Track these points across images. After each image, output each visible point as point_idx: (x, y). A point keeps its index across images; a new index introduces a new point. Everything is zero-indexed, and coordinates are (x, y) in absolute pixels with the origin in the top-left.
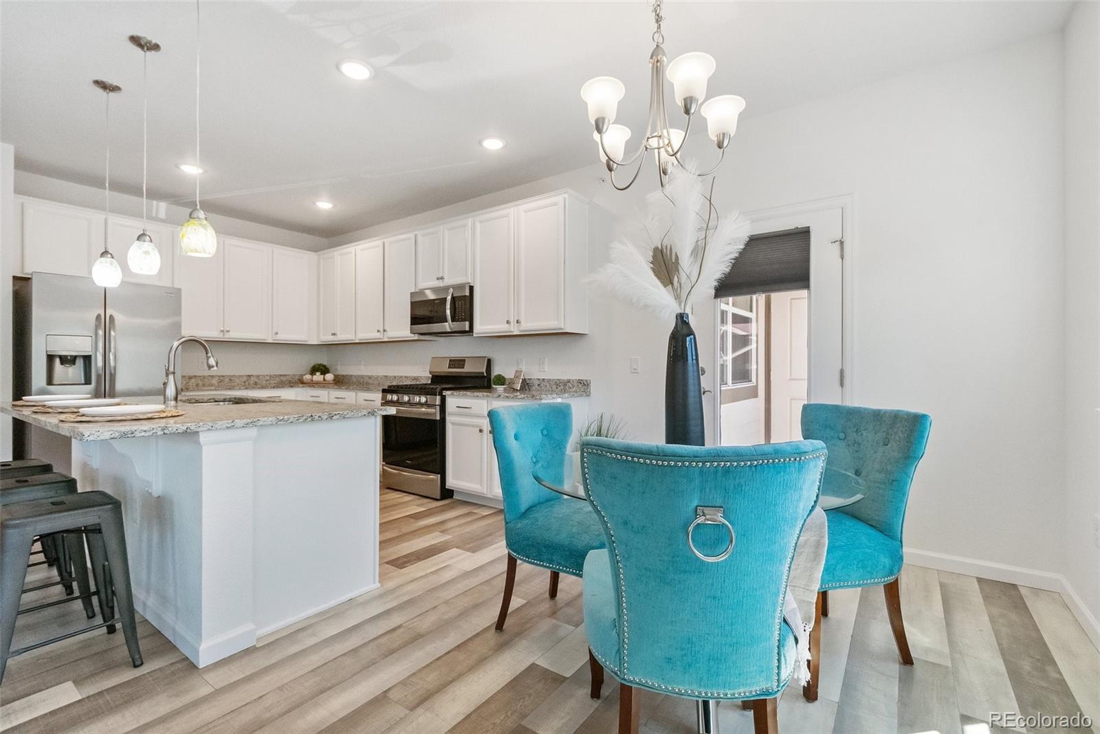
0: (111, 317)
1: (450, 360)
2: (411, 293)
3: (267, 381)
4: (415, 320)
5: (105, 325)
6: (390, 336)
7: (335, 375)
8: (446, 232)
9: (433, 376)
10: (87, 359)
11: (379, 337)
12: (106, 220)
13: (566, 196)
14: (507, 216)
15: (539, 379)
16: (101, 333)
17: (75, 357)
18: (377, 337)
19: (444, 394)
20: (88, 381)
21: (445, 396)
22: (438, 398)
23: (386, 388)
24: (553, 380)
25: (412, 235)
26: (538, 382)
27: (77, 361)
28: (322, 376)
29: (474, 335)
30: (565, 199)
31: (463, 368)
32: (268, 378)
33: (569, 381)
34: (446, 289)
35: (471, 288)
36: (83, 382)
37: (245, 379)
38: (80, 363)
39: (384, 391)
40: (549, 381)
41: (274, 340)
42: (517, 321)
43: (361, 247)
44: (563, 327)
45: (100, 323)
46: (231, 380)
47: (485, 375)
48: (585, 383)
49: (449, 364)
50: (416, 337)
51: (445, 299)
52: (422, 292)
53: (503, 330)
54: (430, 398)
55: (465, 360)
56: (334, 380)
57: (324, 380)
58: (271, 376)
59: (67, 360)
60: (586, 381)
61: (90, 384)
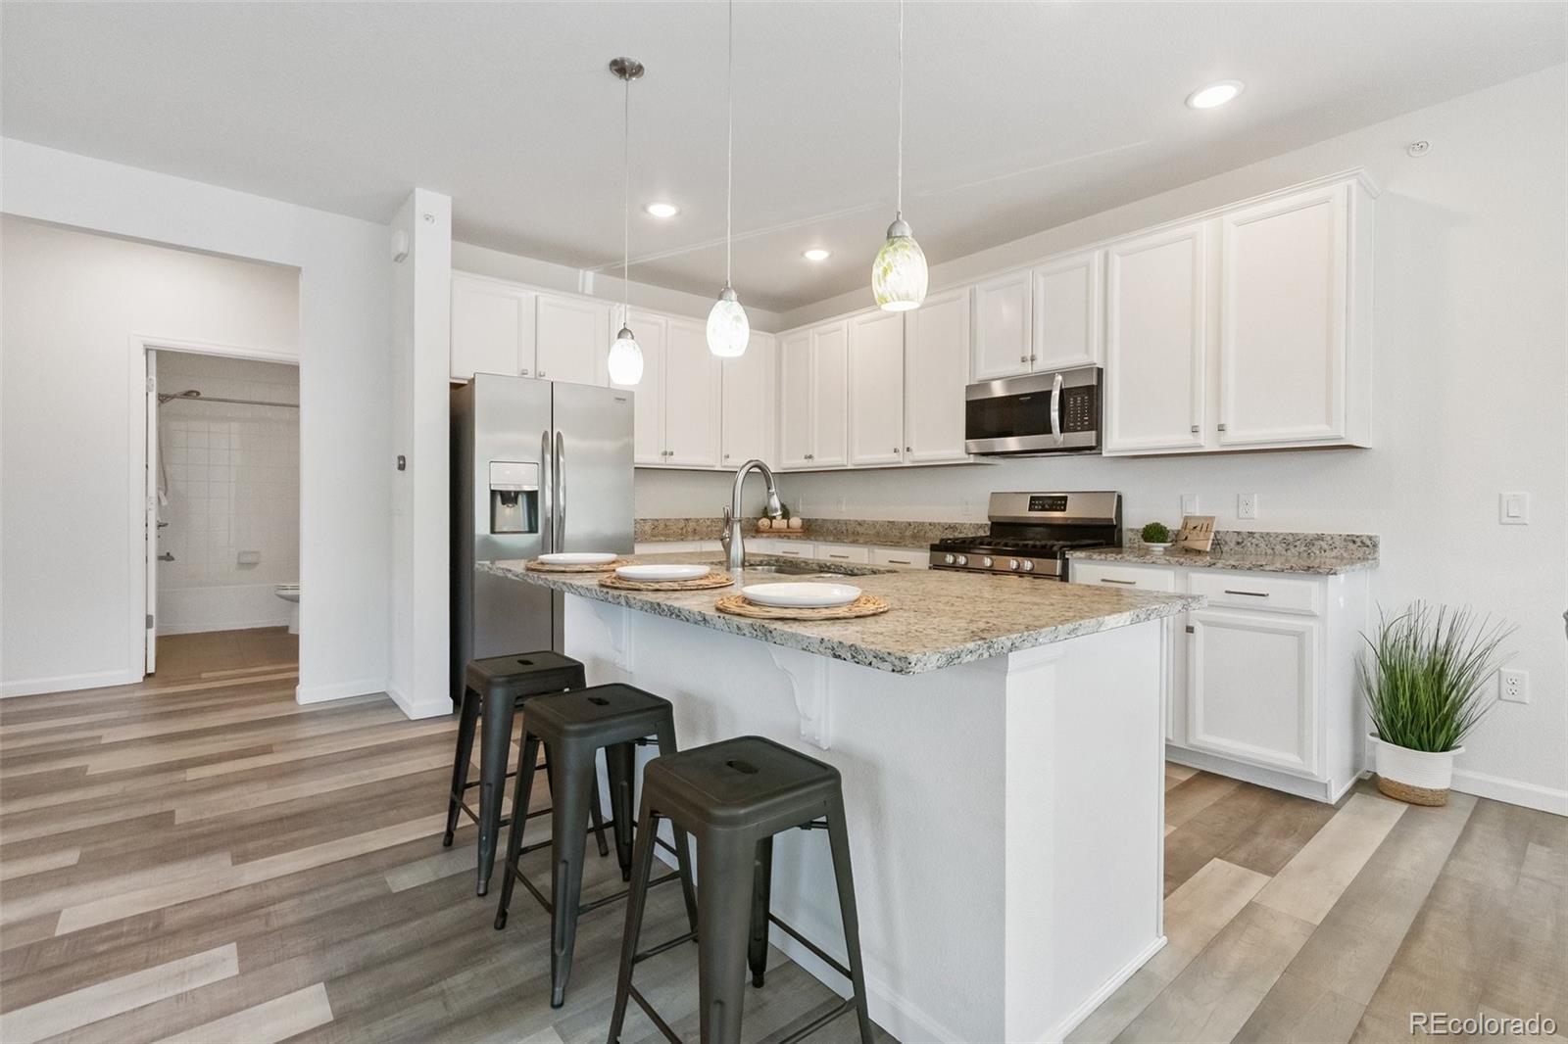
0: (559, 434)
1: (1032, 498)
2: (967, 387)
3: (709, 526)
4: (974, 431)
5: (552, 447)
6: (917, 458)
7: (802, 519)
8: (1041, 279)
9: (992, 523)
10: (532, 497)
11: (897, 460)
12: (536, 297)
13: (1353, 182)
14: (1192, 237)
15: (1238, 533)
16: (548, 457)
17: (517, 493)
18: (894, 460)
19: (1067, 556)
20: (533, 529)
21: (1068, 559)
22: (1059, 563)
23: (937, 542)
24: (1277, 535)
25: (966, 291)
26: (1235, 538)
27: (520, 498)
28: (786, 521)
29: (1104, 454)
30: (1349, 188)
31: (1064, 510)
32: (708, 523)
33: (1320, 538)
34: (1049, 376)
35: (1100, 371)
36: (527, 530)
37: (682, 524)
38: (522, 500)
39: (934, 548)
40: (1265, 536)
41: (725, 467)
42: (1220, 426)
43: (856, 319)
44: (1343, 436)
45: (547, 444)
46: (666, 526)
47: (1115, 523)
48: (1368, 543)
49: (1030, 506)
50: (972, 459)
51: (1049, 393)
52: (984, 385)
53: (1182, 443)
54: (1038, 563)
55: (1065, 498)
56: (801, 528)
57: (788, 527)
58: (713, 521)
59: (509, 498)
60: (1370, 538)
61: (536, 532)
